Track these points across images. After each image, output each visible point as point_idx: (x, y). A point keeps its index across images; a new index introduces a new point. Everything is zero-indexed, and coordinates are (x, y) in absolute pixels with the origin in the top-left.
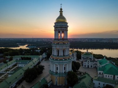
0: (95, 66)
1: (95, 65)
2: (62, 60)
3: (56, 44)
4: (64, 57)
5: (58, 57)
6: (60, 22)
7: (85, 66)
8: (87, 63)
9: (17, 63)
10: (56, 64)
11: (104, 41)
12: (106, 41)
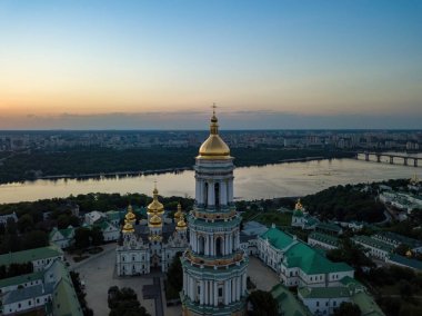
0: (251, 252)
2: (235, 265)
3: (213, 221)
12: (182, 142)
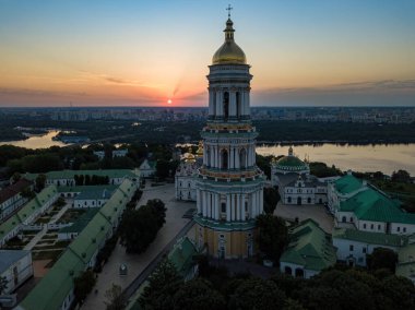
0: (321, 200)
1: (319, 197)
2: (239, 180)
3: (217, 131)
4: (244, 173)
5: (224, 173)
6: (231, 64)
7: (290, 199)
8: (295, 190)
9: (63, 195)
10: (220, 195)
11: (321, 117)
